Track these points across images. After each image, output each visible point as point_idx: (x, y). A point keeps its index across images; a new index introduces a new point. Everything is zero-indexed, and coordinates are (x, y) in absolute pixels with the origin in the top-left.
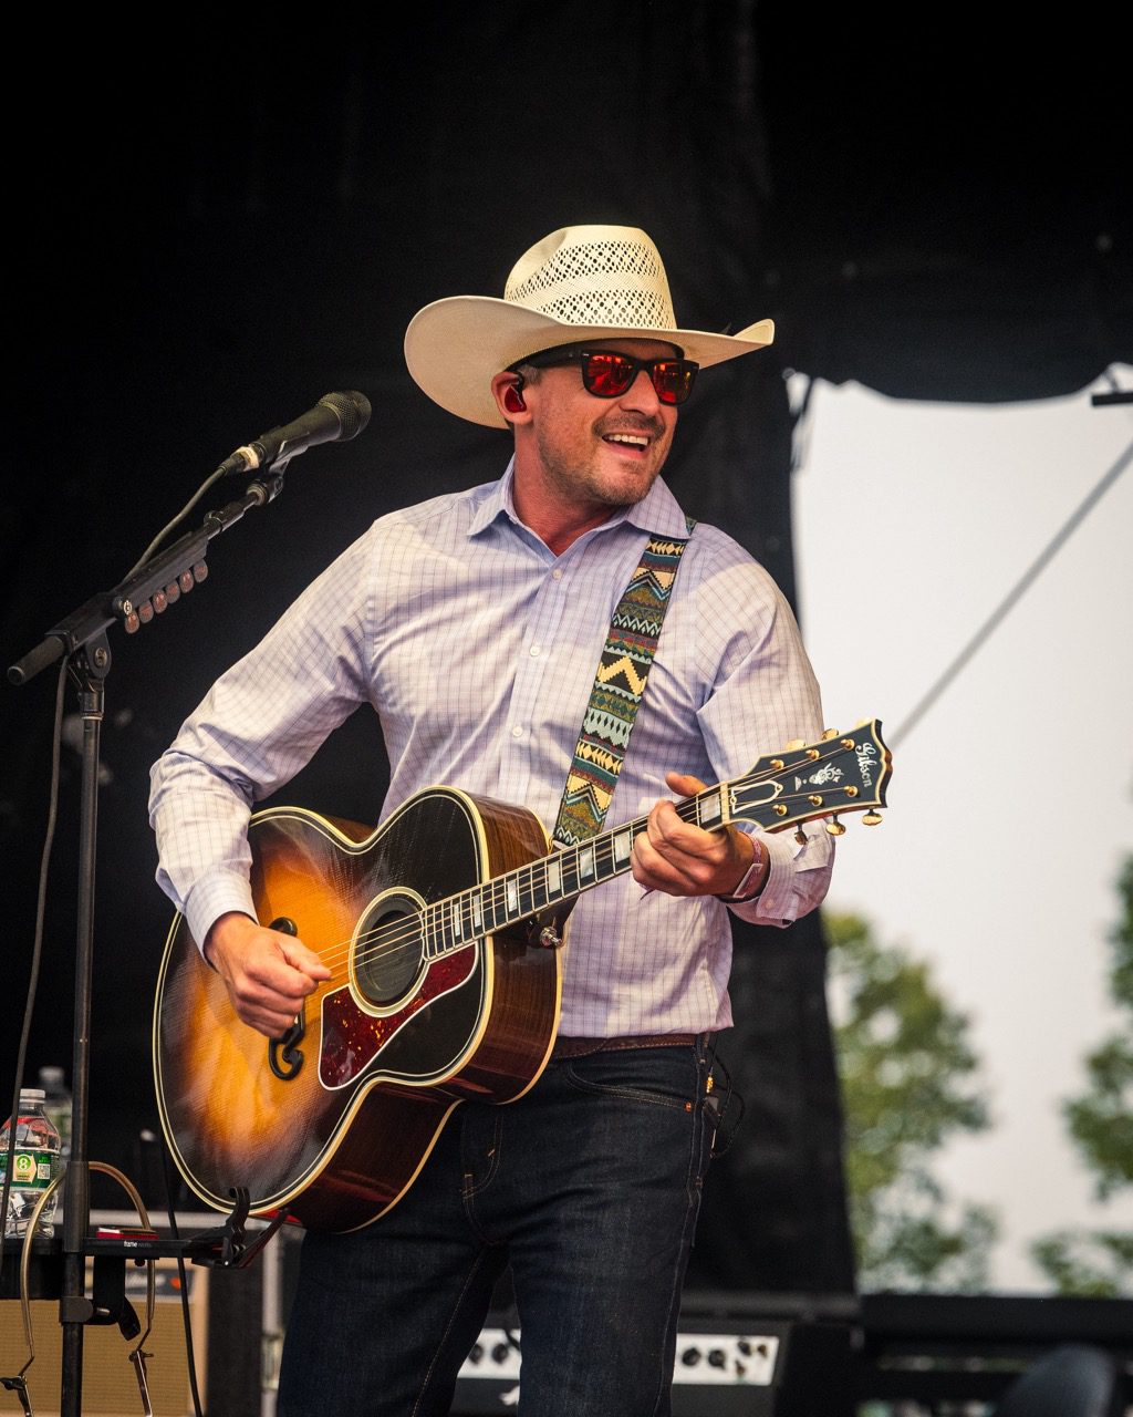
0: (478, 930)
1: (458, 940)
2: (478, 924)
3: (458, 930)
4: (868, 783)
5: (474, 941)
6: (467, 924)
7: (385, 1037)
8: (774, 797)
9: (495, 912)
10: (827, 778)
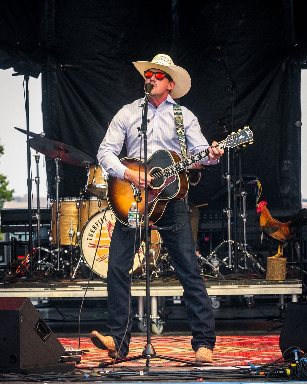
0: (175, 172)
1: (171, 174)
2: (175, 171)
3: (171, 172)
4: (250, 137)
5: (175, 174)
6: (173, 171)
7: (159, 192)
8: (233, 142)
9: (178, 168)
10: (242, 137)
